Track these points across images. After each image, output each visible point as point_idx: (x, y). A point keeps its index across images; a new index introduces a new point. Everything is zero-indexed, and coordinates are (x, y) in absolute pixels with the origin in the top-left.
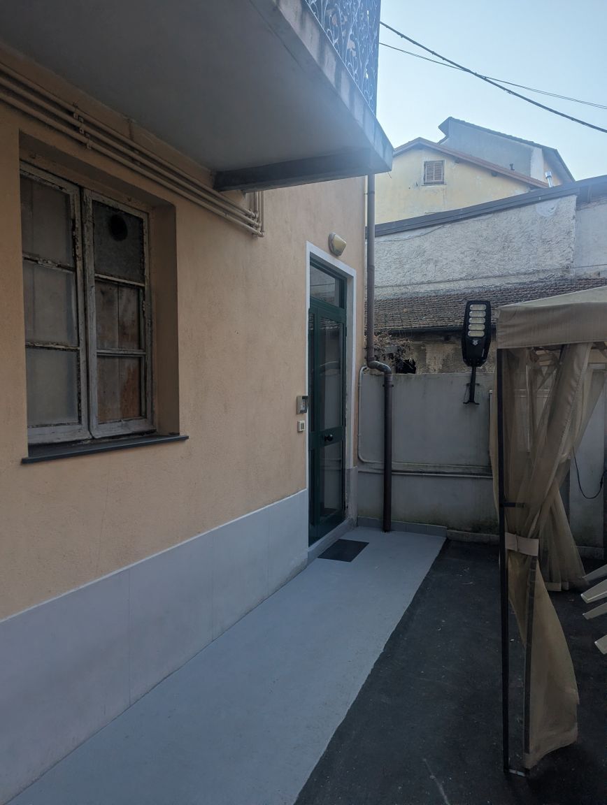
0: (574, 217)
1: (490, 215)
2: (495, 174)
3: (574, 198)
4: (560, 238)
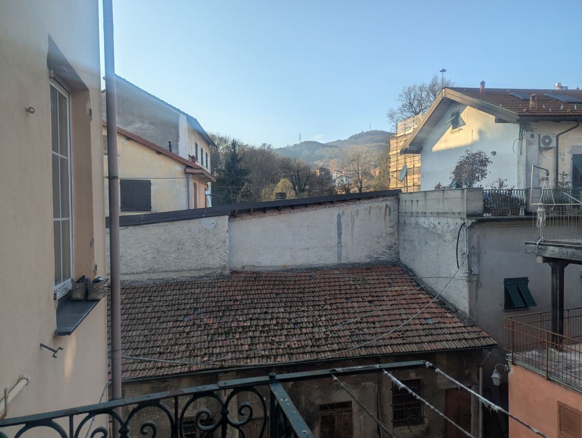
0: (228, 231)
1: (167, 223)
2: (159, 153)
3: (227, 217)
4: (219, 245)
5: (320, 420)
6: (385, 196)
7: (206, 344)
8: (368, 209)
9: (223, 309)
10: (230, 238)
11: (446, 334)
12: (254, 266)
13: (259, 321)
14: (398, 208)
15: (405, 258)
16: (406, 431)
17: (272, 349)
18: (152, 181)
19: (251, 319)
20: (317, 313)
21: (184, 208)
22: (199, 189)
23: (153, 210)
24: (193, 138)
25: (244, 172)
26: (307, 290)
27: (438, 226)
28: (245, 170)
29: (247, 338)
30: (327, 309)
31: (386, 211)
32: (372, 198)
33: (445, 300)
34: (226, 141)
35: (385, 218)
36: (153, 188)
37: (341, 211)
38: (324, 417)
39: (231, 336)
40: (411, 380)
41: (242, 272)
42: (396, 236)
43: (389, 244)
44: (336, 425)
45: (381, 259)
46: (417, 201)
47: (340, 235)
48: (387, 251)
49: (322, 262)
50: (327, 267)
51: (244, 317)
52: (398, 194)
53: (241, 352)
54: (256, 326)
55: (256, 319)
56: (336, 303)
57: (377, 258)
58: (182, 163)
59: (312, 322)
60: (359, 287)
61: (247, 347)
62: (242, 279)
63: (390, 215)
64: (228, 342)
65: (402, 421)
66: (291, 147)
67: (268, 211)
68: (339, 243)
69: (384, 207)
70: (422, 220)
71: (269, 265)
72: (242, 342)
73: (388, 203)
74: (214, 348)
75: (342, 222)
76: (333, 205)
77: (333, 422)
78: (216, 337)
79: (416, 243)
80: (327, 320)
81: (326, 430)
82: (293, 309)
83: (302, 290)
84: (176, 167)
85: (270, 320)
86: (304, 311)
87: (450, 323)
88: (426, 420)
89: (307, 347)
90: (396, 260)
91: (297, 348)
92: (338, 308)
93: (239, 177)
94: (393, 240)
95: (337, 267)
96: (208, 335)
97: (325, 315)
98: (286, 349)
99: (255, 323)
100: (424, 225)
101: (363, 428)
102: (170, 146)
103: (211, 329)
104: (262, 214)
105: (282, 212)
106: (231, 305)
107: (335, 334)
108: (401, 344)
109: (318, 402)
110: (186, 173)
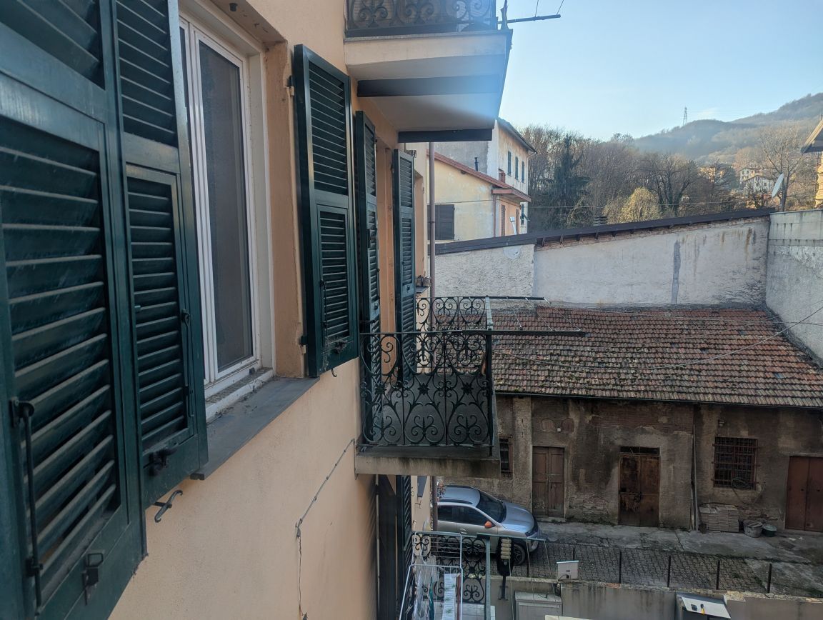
0: (533, 262)
1: (469, 253)
2: (463, 172)
3: (532, 246)
4: (523, 277)
5: (621, 462)
6: (748, 218)
7: (503, 371)
8: (721, 235)
9: (523, 342)
10: (536, 270)
11: (796, 391)
12: (563, 302)
13: (560, 357)
14: (768, 234)
15: (771, 302)
16: (730, 494)
17: (569, 382)
18: (456, 206)
19: (552, 354)
20: (629, 355)
21: (490, 235)
22: (509, 211)
23: (456, 239)
24: (506, 146)
25: (581, 181)
26: (623, 332)
27: (813, 258)
28: (582, 178)
29: (545, 370)
30: (643, 352)
31: (748, 238)
32: (728, 220)
33: (814, 354)
34: (557, 137)
35: (746, 247)
36: (456, 213)
37: (680, 238)
38: (625, 459)
39: (528, 367)
40: (742, 439)
41: (548, 308)
42: (762, 271)
43: (752, 282)
44: (639, 469)
45: (736, 301)
46: (791, 224)
47: (677, 268)
48: (746, 291)
49: (650, 302)
50: (657, 308)
51: (545, 352)
52: (769, 215)
53: (537, 381)
54: (556, 361)
55: (558, 354)
56: (657, 347)
57: (731, 299)
58: (489, 182)
59: (621, 363)
60: (693, 332)
61: (543, 378)
62: (548, 315)
63: (754, 242)
64: (525, 372)
65: (726, 483)
66: (668, 133)
67: (582, 239)
68: (676, 278)
69: (746, 233)
70: (794, 250)
71: (581, 302)
72: (539, 373)
73: (752, 227)
74: (510, 375)
75: (680, 251)
76: (670, 230)
77: (636, 466)
78: (513, 366)
79: (786, 280)
80: (639, 363)
81: (628, 472)
82: (602, 349)
83: (617, 331)
84: (482, 188)
85: (573, 357)
86: (614, 352)
87: (808, 380)
88: (759, 487)
89: (609, 385)
90: (760, 303)
91: (597, 385)
92: (657, 352)
93: (573, 188)
94: (757, 277)
95: (669, 309)
96: (505, 364)
97: (639, 358)
98: (584, 384)
99: (555, 358)
100: (797, 257)
101: (672, 478)
102: (476, 163)
103: (509, 359)
104: (575, 243)
105: (600, 239)
106: (532, 340)
107: (645, 376)
108: (727, 394)
109: (619, 443)
110: (493, 195)
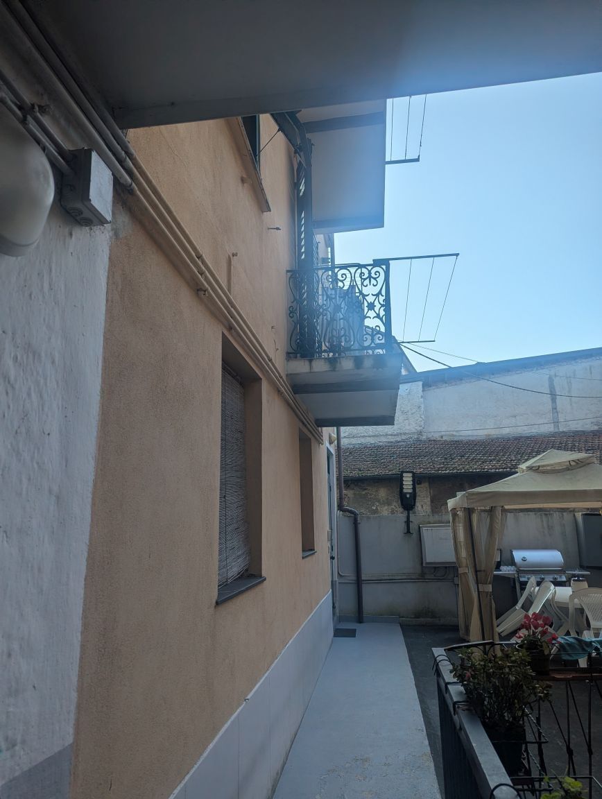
0: (422, 397)
3: (421, 385)
4: (414, 411)
8: (589, 368)
10: (426, 404)
12: (454, 435)
37: (552, 373)
47: (553, 399)
49: (534, 431)
50: (542, 435)
68: (555, 408)
71: (470, 434)
75: (555, 384)
76: (543, 367)
95: (553, 435)
104: (459, 382)
